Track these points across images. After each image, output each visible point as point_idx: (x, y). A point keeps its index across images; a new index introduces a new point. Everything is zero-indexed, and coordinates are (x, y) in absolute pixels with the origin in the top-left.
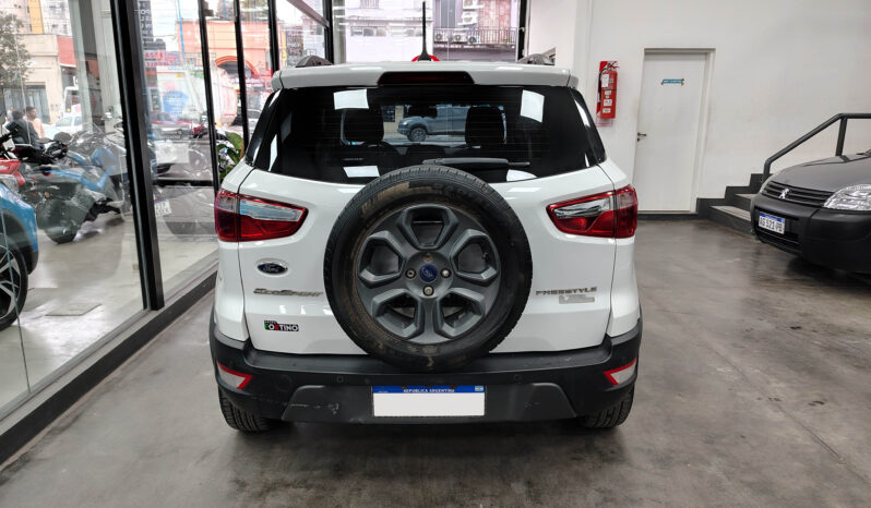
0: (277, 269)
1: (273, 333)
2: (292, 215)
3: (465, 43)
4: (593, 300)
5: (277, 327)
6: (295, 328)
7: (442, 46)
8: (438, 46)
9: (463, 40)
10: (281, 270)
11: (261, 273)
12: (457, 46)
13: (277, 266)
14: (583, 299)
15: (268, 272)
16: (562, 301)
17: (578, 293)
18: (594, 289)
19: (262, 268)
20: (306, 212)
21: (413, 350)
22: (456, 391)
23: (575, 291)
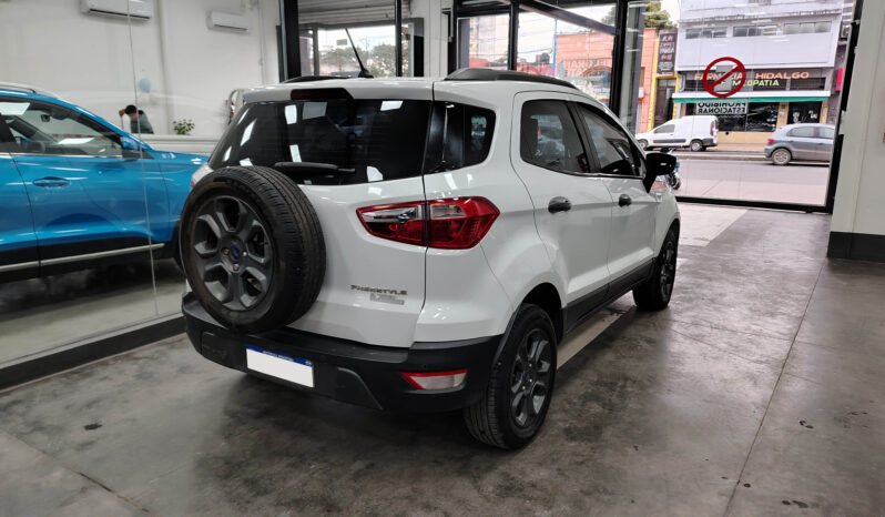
4: (403, 303)
14: (394, 301)
16: (372, 298)
17: (388, 293)
18: (404, 293)
22: (295, 361)
23: (385, 291)
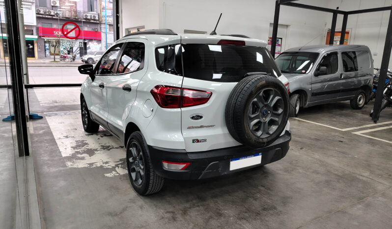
0: (198, 117)
1: (196, 144)
2: (206, 95)
3: (54, 16)
5: (198, 141)
6: (205, 140)
7: (41, 16)
8: (38, 15)
9: (52, 14)
10: (201, 117)
11: (192, 120)
12: (49, 17)
13: (198, 116)
15: (195, 119)
19: (193, 118)
20: (211, 93)
21: (261, 140)
22: (255, 156)
